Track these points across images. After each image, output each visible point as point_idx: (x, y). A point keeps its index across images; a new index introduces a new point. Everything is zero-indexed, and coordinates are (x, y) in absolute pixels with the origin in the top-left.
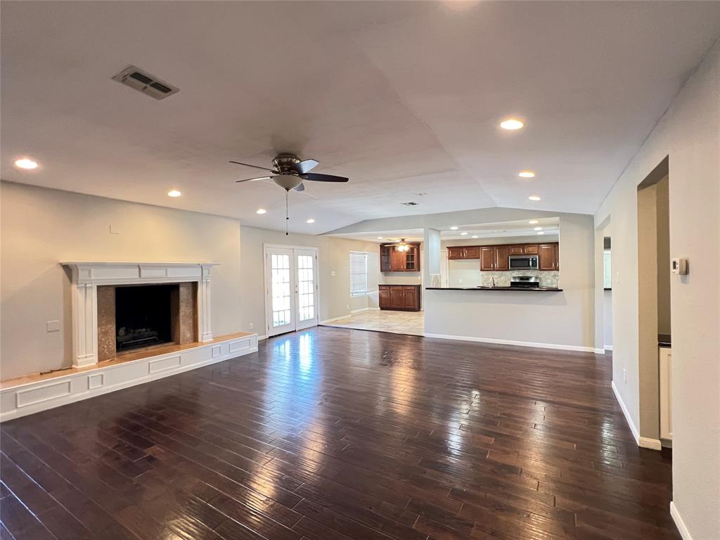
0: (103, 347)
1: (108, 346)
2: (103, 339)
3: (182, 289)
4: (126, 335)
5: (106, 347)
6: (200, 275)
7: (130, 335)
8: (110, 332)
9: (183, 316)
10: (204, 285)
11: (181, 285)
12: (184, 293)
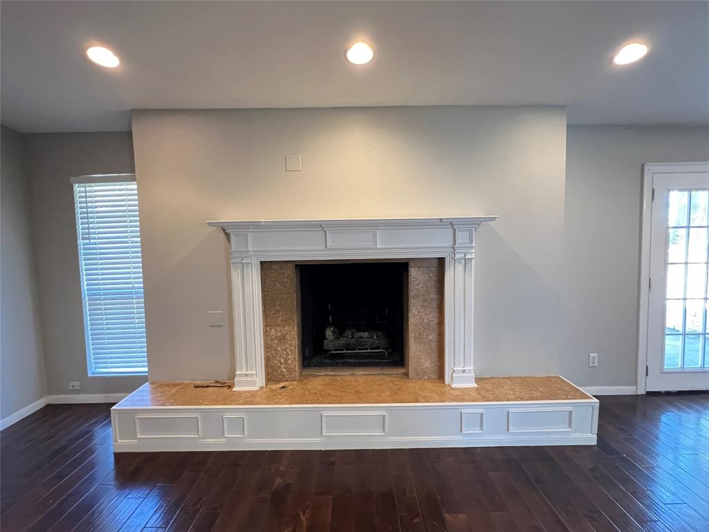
0: (279, 361)
1: (286, 360)
2: (279, 348)
3: (413, 272)
4: (337, 338)
5: (282, 361)
6: (451, 244)
7: (343, 341)
8: (288, 337)
9: (416, 325)
10: (460, 267)
11: (411, 264)
12: (417, 281)
